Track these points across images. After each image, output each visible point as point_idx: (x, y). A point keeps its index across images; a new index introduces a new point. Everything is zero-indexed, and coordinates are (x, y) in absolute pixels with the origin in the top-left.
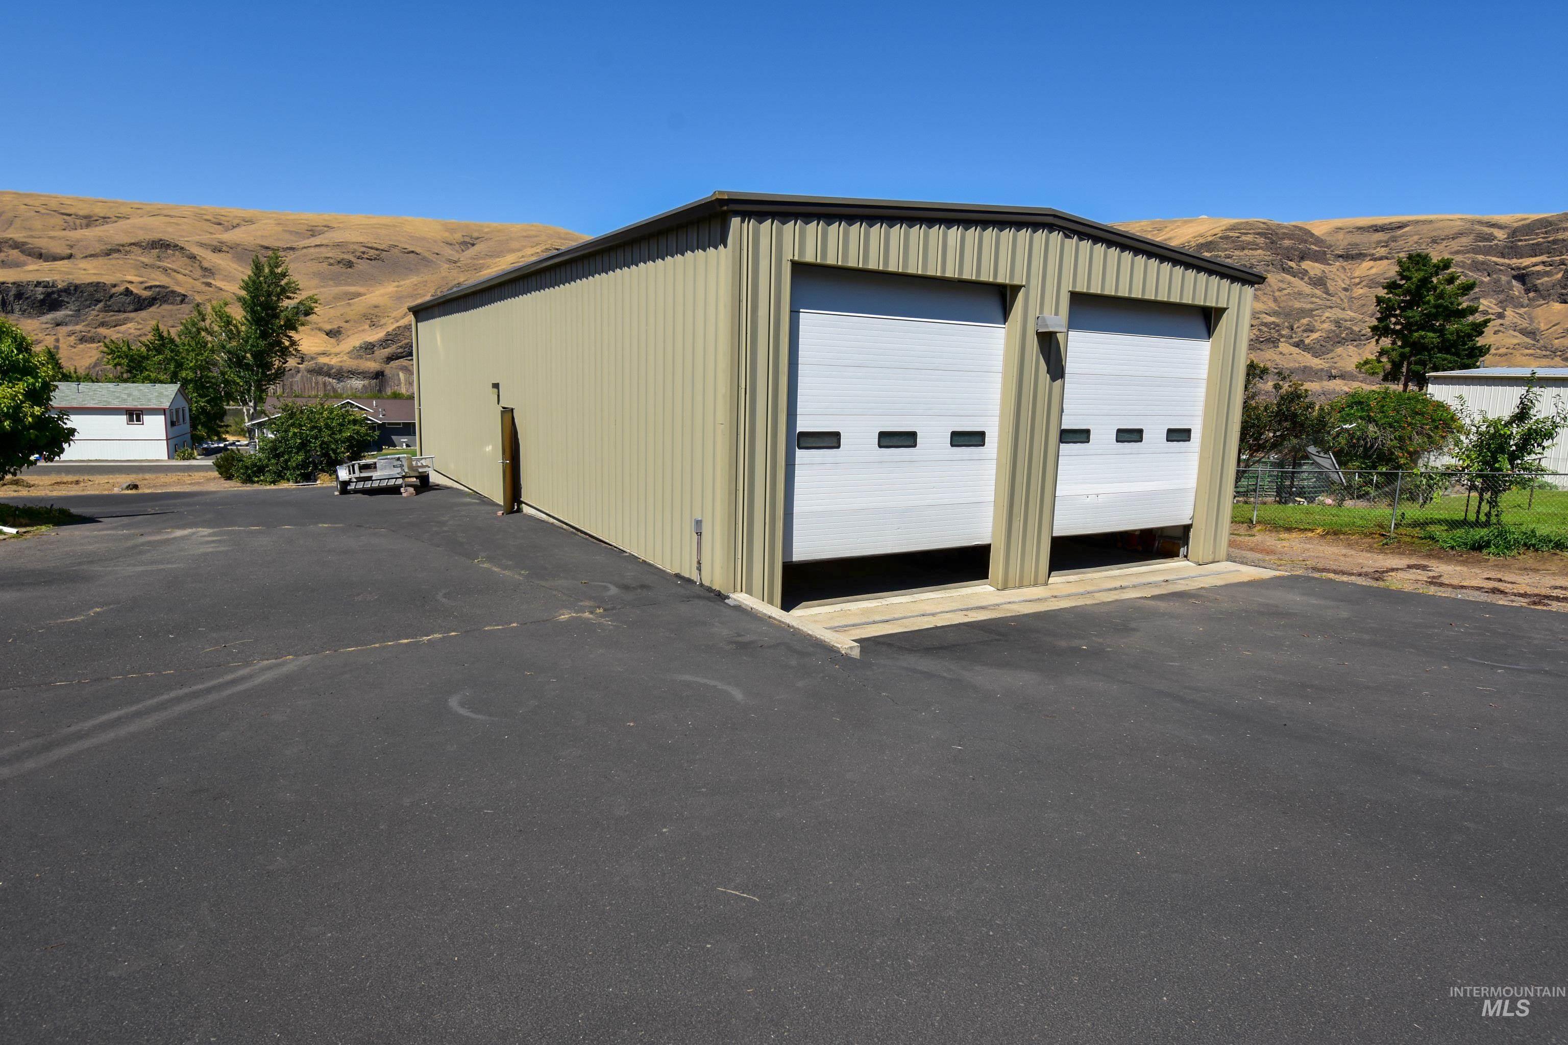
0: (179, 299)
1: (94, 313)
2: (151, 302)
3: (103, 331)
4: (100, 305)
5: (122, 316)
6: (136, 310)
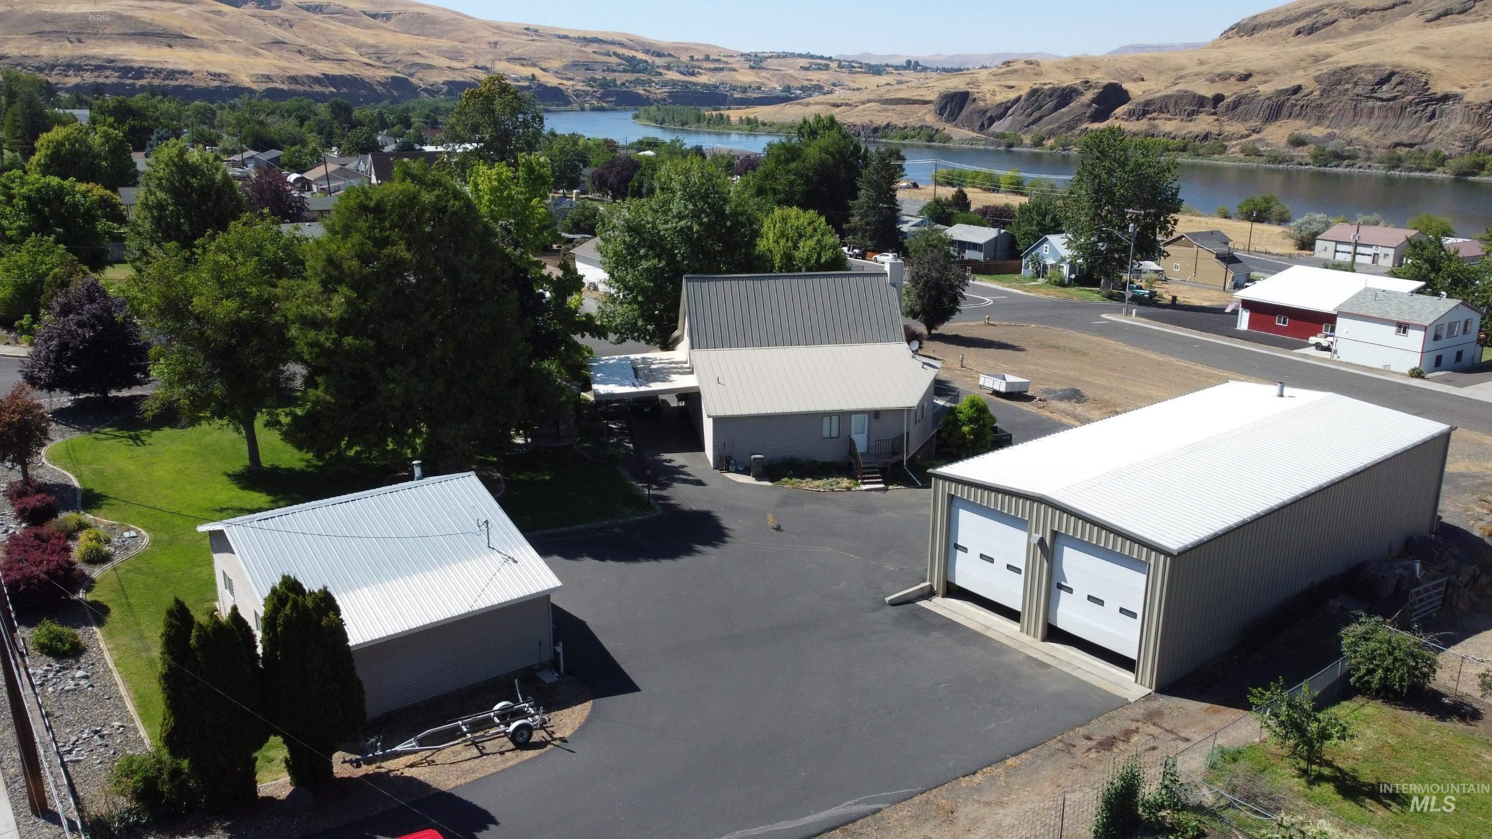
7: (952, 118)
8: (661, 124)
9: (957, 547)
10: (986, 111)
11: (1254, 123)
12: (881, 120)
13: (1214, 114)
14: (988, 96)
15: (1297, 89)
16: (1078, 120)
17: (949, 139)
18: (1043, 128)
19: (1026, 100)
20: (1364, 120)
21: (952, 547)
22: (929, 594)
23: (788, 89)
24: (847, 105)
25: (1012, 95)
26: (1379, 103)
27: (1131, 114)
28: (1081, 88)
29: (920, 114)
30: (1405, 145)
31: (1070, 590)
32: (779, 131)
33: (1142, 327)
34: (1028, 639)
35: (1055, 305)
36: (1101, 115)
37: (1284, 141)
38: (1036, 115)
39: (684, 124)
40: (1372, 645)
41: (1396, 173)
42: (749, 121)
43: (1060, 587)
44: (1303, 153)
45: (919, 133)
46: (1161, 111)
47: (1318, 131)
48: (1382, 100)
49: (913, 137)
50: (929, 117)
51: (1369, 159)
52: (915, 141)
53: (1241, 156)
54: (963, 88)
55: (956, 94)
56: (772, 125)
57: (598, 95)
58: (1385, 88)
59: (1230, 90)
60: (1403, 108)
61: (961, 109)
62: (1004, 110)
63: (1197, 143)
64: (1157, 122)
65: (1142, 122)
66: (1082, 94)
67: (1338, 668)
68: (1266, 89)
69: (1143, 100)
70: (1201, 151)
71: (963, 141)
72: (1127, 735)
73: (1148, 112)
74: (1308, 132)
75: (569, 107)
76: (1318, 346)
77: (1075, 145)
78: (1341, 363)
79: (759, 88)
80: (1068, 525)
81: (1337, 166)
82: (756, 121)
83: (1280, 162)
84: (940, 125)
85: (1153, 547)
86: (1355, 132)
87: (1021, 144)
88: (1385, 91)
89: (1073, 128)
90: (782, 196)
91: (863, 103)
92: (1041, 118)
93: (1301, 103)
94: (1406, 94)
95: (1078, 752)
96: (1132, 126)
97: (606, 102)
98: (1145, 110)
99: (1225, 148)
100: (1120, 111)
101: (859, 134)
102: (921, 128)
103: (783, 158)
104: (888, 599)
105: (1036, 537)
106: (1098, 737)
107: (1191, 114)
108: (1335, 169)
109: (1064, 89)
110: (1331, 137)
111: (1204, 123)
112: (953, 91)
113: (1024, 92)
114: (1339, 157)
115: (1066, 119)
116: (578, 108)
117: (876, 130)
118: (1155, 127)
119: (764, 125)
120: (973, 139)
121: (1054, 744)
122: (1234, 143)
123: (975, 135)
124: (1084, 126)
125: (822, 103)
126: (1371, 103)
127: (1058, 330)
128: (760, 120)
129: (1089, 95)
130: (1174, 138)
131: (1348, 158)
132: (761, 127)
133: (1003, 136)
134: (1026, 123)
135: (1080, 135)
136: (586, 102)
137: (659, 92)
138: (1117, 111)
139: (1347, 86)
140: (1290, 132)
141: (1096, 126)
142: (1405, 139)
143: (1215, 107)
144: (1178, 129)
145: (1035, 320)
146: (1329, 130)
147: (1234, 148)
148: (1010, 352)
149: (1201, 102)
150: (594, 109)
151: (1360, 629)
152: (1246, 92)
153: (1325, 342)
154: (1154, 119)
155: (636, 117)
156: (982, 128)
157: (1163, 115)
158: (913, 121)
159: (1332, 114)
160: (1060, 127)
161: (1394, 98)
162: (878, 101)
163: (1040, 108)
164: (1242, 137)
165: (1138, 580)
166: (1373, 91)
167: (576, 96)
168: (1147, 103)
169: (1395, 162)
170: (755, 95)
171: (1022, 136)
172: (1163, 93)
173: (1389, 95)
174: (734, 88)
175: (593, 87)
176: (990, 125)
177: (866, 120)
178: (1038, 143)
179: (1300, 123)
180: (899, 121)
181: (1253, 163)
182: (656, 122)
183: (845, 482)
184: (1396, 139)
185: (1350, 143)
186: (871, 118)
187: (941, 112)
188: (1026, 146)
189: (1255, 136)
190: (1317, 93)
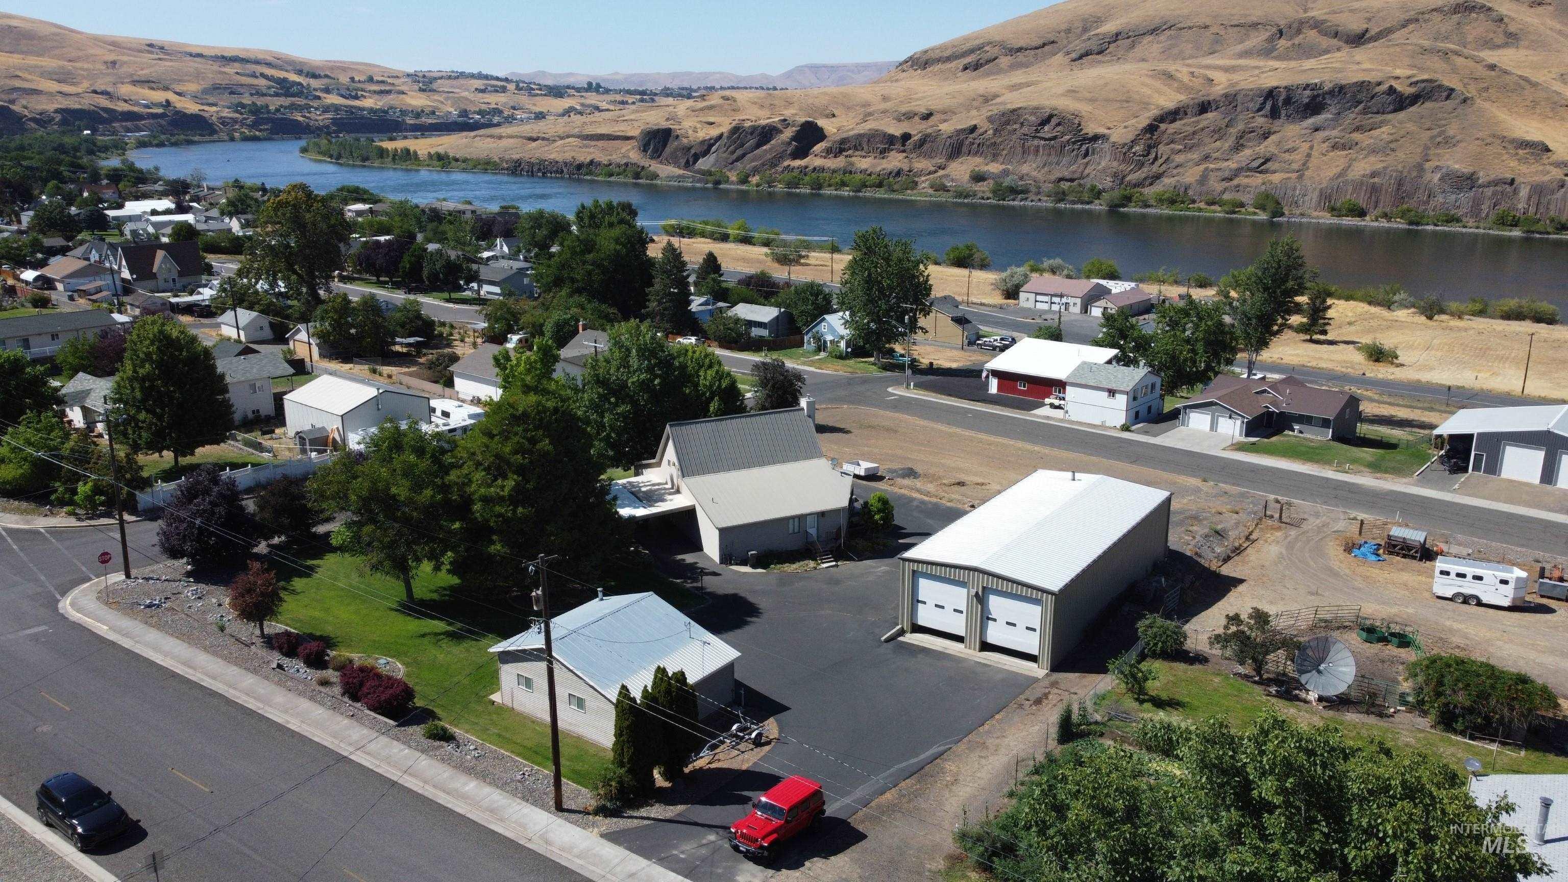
0: (1445, 94)
1: (1352, 116)
2: (1415, 99)
3: (1357, 136)
4: (1361, 107)
5: (1379, 118)
6: (1395, 111)
7: (657, 154)
8: (338, 159)
9: (918, 601)
10: (689, 149)
11: (940, 161)
12: (584, 157)
13: (904, 151)
14: (690, 132)
15: (974, 129)
16: (780, 157)
17: (655, 176)
18: (748, 164)
19: (729, 138)
20: (1031, 157)
21: (915, 601)
22: (902, 632)
23: (464, 113)
24: (543, 139)
25: (714, 132)
26: (1043, 142)
27: (828, 151)
28: (779, 126)
29: (623, 151)
30: (1067, 180)
31: (995, 620)
32: (475, 167)
33: (925, 401)
34: (971, 652)
35: (850, 382)
36: (802, 152)
37: (967, 177)
38: (739, 152)
39: (365, 159)
40: (1155, 630)
41: (1062, 205)
42: (440, 157)
43: (988, 618)
44: (984, 188)
45: (625, 170)
46: (856, 148)
47: (994, 168)
48: (1045, 139)
49: (618, 174)
50: (632, 154)
51: (1039, 193)
52: (621, 179)
53: (931, 191)
54: (664, 125)
55: (658, 131)
56: (465, 161)
57: (248, 122)
58: (1046, 128)
59: (916, 129)
60: (1063, 147)
61: (665, 146)
62: (707, 147)
63: (891, 179)
64: (853, 159)
65: (839, 159)
66: (781, 132)
67: (1141, 644)
68: (946, 128)
69: (838, 138)
70: (896, 187)
71: (670, 178)
72: (1046, 696)
73: (844, 150)
74: (986, 168)
75: (215, 137)
76: (1052, 406)
77: (779, 182)
78: (1073, 422)
79: (433, 113)
80: (992, 583)
81: (1014, 200)
82: (448, 157)
83: (966, 197)
84: (645, 162)
85: (1044, 591)
86: (1025, 169)
87: (727, 181)
88: (1047, 131)
89: (776, 165)
90: (580, 284)
91: (562, 138)
92: (744, 155)
93: (977, 141)
94: (1063, 134)
95: (1027, 707)
96: (832, 163)
97: (260, 131)
98: (841, 148)
99: (916, 183)
100: (819, 147)
101: (562, 172)
102: (626, 165)
103: (578, 249)
104: (883, 638)
105: (973, 592)
106: (1032, 698)
107: (883, 152)
108: (1011, 203)
109: (764, 127)
110: (1006, 173)
111: (895, 161)
112: (655, 127)
113: (725, 129)
114: (1014, 191)
115: (769, 156)
116: (226, 138)
117: (580, 167)
118: (852, 164)
119: (457, 160)
120: (679, 176)
121: (1013, 706)
122: (923, 178)
123: (681, 172)
124: (786, 163)
125: (517, 137)
126: (1036, 142)
127: (863, 409)
128: (451, 155)
129: (788, 134)
130: (870, 175)
131: (1022, 192)
132: (454, 163)
133: (709, 173)
134: (730, 161)
135: (783, 172)
136: (235, 130)
137: (320, 118)
138: (815, 148)
139: (1015, 126)
140: (971, 168)
141: (797, 163)
142: (1067, 174)
143: (904, 145)
144: (874, 166)
145: (841, 400)
146: (1004, 167)
147: (924, 183)
148: (840, 435)
149: (891, 140)
150: (246, 139)
151: (1147, 622)
152: (929, 131)
153: (1057, 402)
154: (850, 156)
155: (304, 150)
156: (687, 165)
157: (857, 153)
158: (616, 158)
159: (1005, 152)
160: (763, 165)
161: (1055, 138)
162: (578, 137)
163: (742, 145)
164: (930, 173)
165: (1037, 610)
166: (1037, 131)
167: (222, 124)
168: (843, 141)
169: (1061, 196)
170: (430, 121)
171: (728, 174)
172: (856, 132)
173: (1050, 135)
174: (404, 113)
175: (241, 114)
176: (694, 163)
177: (568, 156)
178: (744, 180)
179: (978, 160)
180: (603, 158)
181: (943, 197)
182: (331, 156)
183: (812, 564)
184: (1059, 175)
185: (1021, 178)
186: (573, 154)
187: (645, 148)
188: (732, 183)
189: (941, 173)
190: (991, 132)
